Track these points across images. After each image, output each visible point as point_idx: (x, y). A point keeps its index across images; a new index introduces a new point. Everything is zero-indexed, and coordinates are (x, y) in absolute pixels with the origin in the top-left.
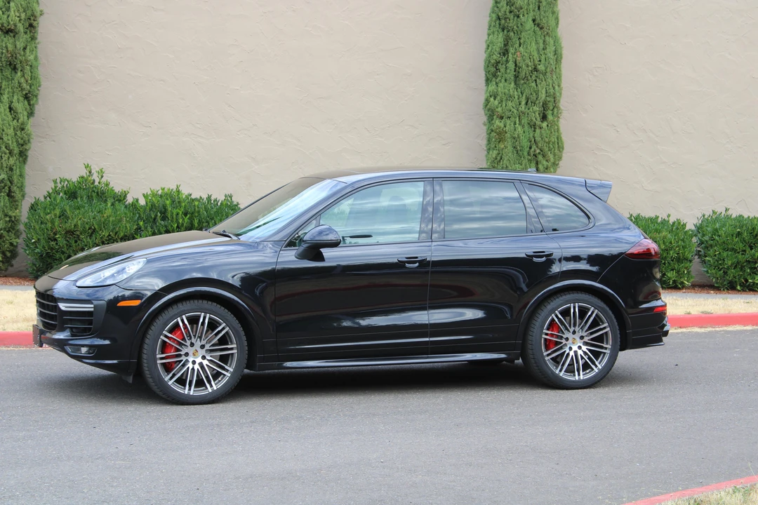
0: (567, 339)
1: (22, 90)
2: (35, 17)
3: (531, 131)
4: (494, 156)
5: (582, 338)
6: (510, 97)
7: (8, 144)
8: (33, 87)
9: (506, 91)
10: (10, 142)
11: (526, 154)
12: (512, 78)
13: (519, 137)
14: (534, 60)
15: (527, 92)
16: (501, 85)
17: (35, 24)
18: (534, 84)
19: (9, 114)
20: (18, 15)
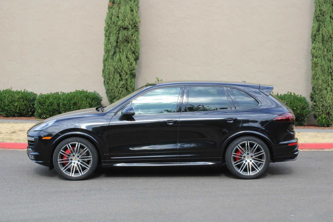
0: (244, 157)
1: (132, 50)
2: (137, 23)
3: (329, 63)
4: (313, 73)
5: (252, 156)
6: (320, 49)
7: (125, 70)
8: (136, 49)
9: (318, 46)
10: (126, 70)
11: (326, 72)
12: (321, 41)
13: (323, 65)
14: (330, 33)
15: (327, 46)
16: (316, 44)
17: (137, 25)
18: (330, 43)
19: (126, 59)
20: (129, 22)
